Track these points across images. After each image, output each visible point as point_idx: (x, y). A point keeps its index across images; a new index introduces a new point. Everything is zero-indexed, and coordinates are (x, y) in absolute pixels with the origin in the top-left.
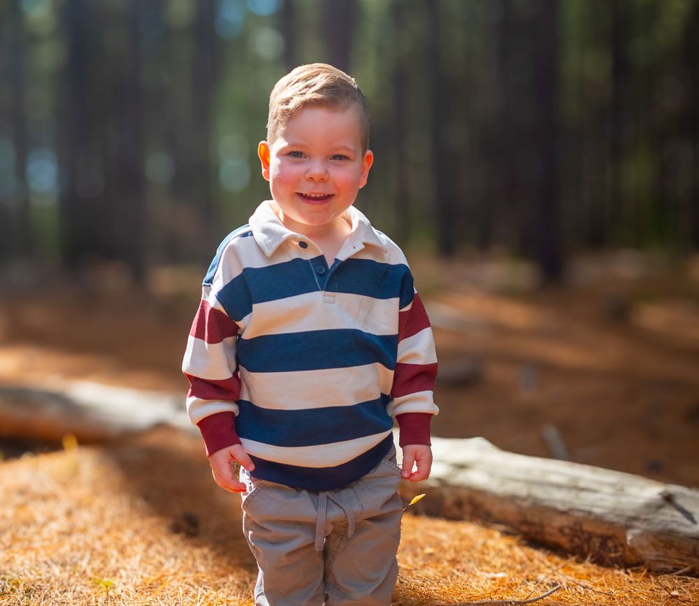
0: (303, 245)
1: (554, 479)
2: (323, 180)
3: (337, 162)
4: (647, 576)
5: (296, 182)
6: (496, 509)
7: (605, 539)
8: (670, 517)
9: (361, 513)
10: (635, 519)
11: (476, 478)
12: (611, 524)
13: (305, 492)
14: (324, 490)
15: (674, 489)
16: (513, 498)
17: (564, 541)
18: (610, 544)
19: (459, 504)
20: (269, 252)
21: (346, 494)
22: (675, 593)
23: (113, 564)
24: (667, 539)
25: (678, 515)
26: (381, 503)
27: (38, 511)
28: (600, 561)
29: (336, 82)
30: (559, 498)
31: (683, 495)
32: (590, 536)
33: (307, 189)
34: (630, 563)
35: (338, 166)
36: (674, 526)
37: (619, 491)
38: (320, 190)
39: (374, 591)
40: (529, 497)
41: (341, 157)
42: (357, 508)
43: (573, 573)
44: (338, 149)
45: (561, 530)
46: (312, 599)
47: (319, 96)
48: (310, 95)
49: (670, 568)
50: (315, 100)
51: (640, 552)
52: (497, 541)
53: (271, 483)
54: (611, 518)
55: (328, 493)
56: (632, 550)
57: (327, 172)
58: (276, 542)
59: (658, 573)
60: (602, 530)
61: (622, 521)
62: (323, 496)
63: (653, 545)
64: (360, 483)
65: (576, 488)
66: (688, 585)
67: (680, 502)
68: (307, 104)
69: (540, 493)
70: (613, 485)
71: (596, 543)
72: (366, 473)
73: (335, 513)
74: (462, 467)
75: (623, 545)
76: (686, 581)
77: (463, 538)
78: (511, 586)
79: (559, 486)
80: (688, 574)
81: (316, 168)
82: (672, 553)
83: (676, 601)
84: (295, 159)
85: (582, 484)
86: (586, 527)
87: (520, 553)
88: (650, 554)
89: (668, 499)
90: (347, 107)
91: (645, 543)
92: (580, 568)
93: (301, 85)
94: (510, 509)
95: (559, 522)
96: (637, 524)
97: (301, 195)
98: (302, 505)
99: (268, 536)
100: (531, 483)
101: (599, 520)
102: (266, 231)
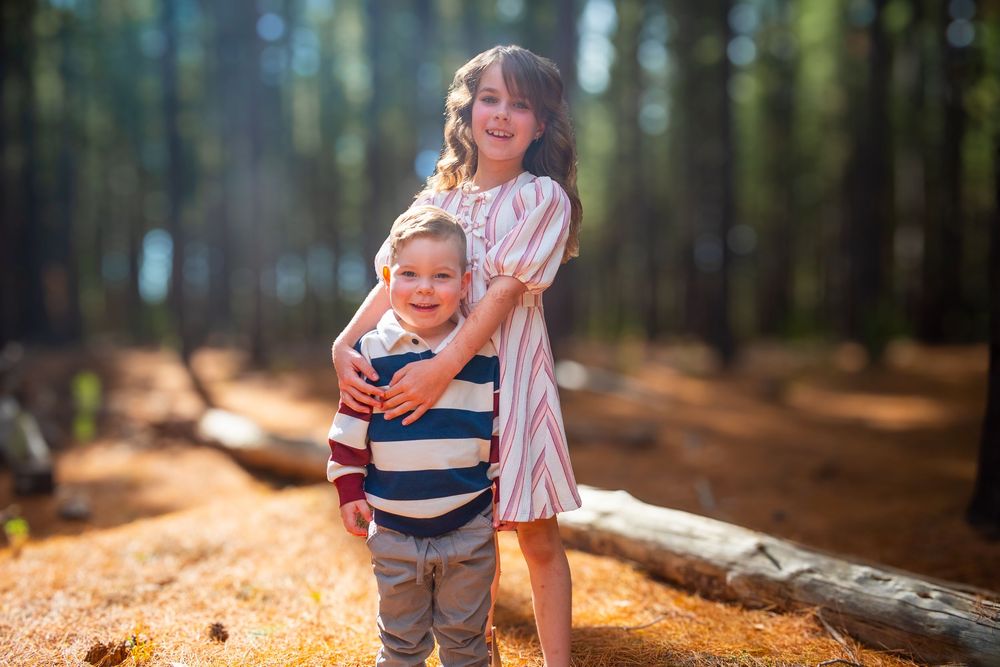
0: (415, 342)
1: (676, 528)
2: (429, 293)
3: (441, 279)
4: (741, 611)
5: (409, 295)
6: (630, 549)
7: (711, 578)
8: (761, 564)
9: (455, 557)
10: (733, 563)
11: (616, 524)
12: (716, 567)
13: (412, 538)
14: (427, 537)
15: (768, 540)
16: (642, 542)
17: (680, 578)
18: (715, 582)
19: (603, 543)
20: (389, 347)
21: (445, 540)
22: (760, 626)
23: (331, 579)
24: (757, 581)
25: (768, 563)
26: (472, 549)
27: (285, 534)
28: (706, 596)
29: (439, 219)
30: (677, 544)
31: (773, 546)
32: (699, 576)
33: (417, 300)
34: (729, 598)
35: (441, 282)
36: (763, 571)
37: (724, 540)
38: (427, 301)
39: (467, 620)
40: (655, 542)
41: (444, 276)
42: (451, 553)
43: (683, 605)
44: (441, 269)
45: (678, 569)
46: (418, 623)
47: (424, 229)
48: (419, 228)
49: (760, 604)
50: (422, 232)
51: (737, 590)
52: (629, 575)
53: (387, 529)
54: (716, 562)
55: (430, 539)
56: (731, 589)
57: (432, 288)
58: (389, 576)
59: (748, 608)
60: (709, 571)
61: (723, 565)
62: (426, 541)
63: (748, 585)
64: (458, 532)
65: (690, 536)
66: (772, 620)
67: (771, 551)
68: (416, 235)
69: (664, 539)
70: (719, 535)
71: (704, 580)
72: (464, 524)
73: (433, 556)
74: (605, 514)
75: (724, 583)
76: (771, 617)
77: (602, 571)
78: (631, 613)
79: (678, 534)
80: (774, 611)
81: (424, 284)
82: (762, 593)
83: (759, 633)
84: (408, 278)
85: (696, 533)
86: (698, 568)
87: (645, 586)
88: (745, 593)
89: (761, 549)
90: (447, 238)
91: (741, 583)
92: (691, 601)
93: (413, 221)
94: (640, 551)
95: (676, 562)
96: (736, 568)
97: (413, 305)
98: (408, 548)
99: (383, 570)
100: (656, 530)
101: (707, 563)
102: (388, 331)
